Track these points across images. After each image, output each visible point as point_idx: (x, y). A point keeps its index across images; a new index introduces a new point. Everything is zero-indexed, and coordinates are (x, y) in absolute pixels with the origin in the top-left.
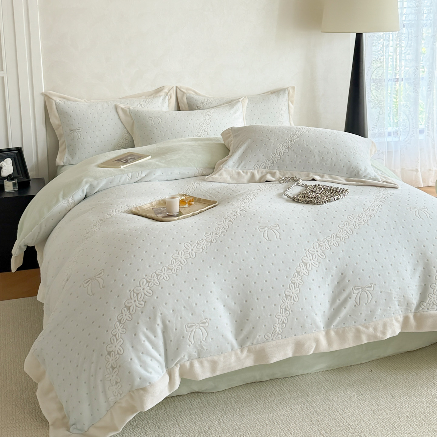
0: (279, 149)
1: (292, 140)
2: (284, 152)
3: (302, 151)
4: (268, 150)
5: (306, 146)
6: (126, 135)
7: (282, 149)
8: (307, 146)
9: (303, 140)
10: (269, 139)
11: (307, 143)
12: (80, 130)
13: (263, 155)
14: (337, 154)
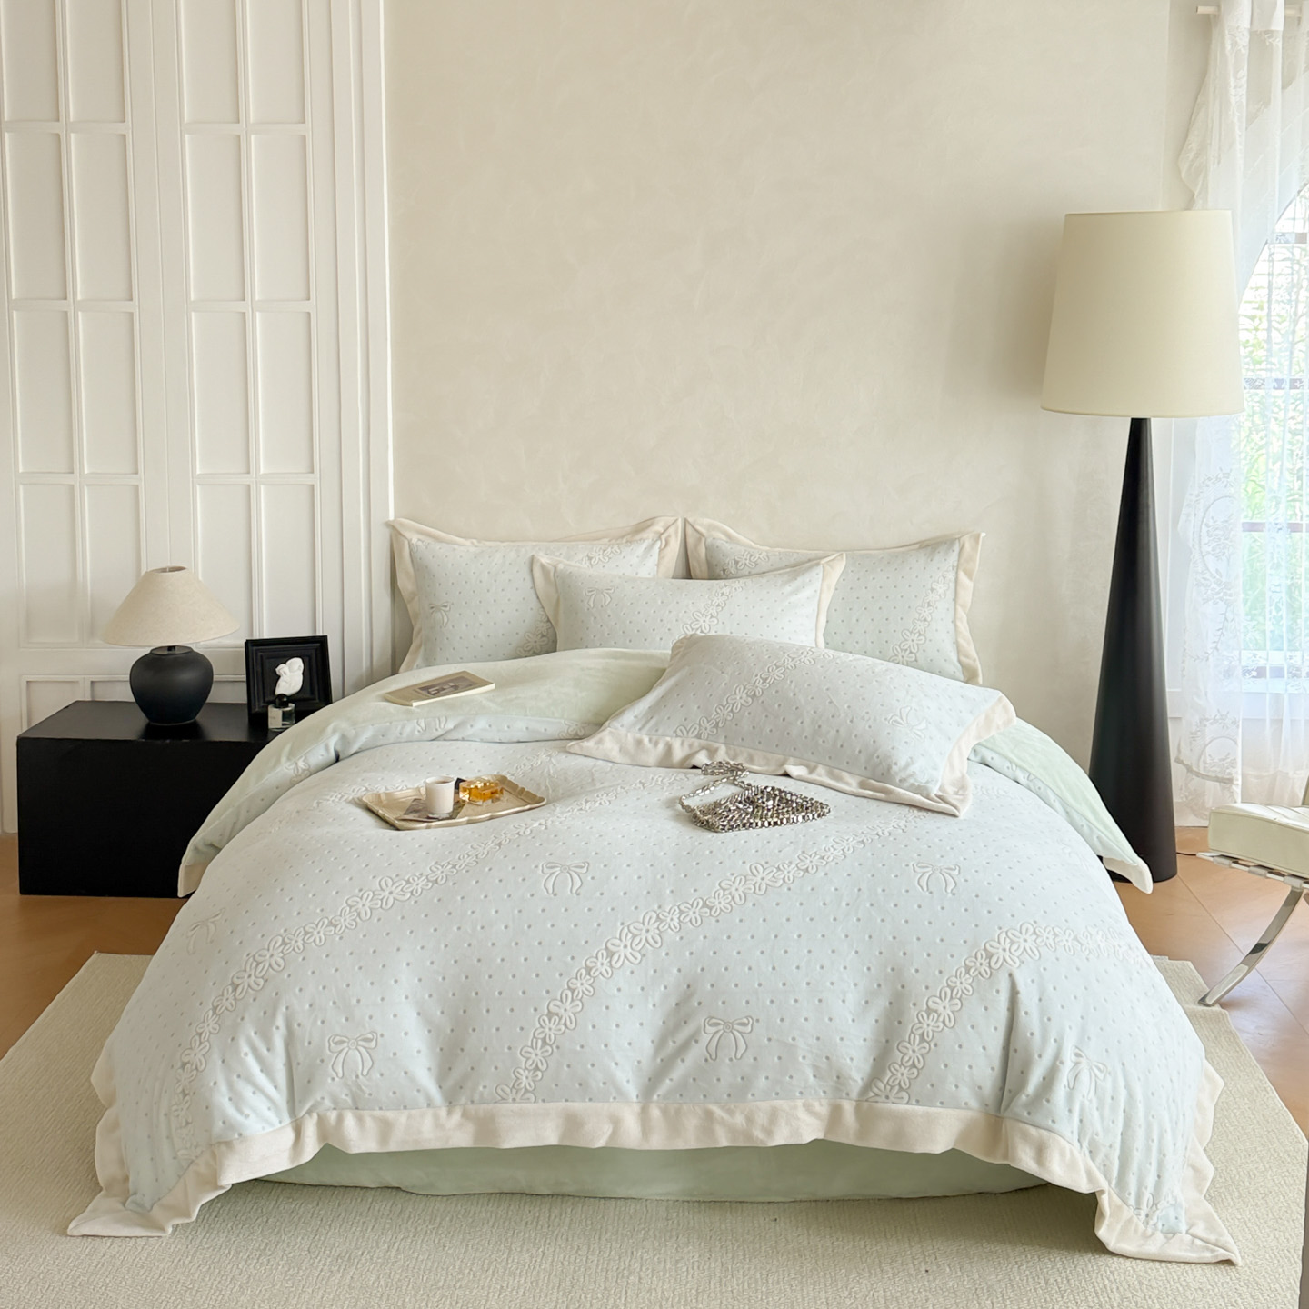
0: (733, 697)
1: (767, 679)
2: (742, 705)
3: (779, 705)
4: (711, 695)
5: (791, 695)
6: (545, 625)
7: (741, 698)
8: (795, 695)
9: (791, 682)
10: (723, 672)
11: (797, 690)
12: (448, 609)
13: (699, 708)
14: (851, 721)
